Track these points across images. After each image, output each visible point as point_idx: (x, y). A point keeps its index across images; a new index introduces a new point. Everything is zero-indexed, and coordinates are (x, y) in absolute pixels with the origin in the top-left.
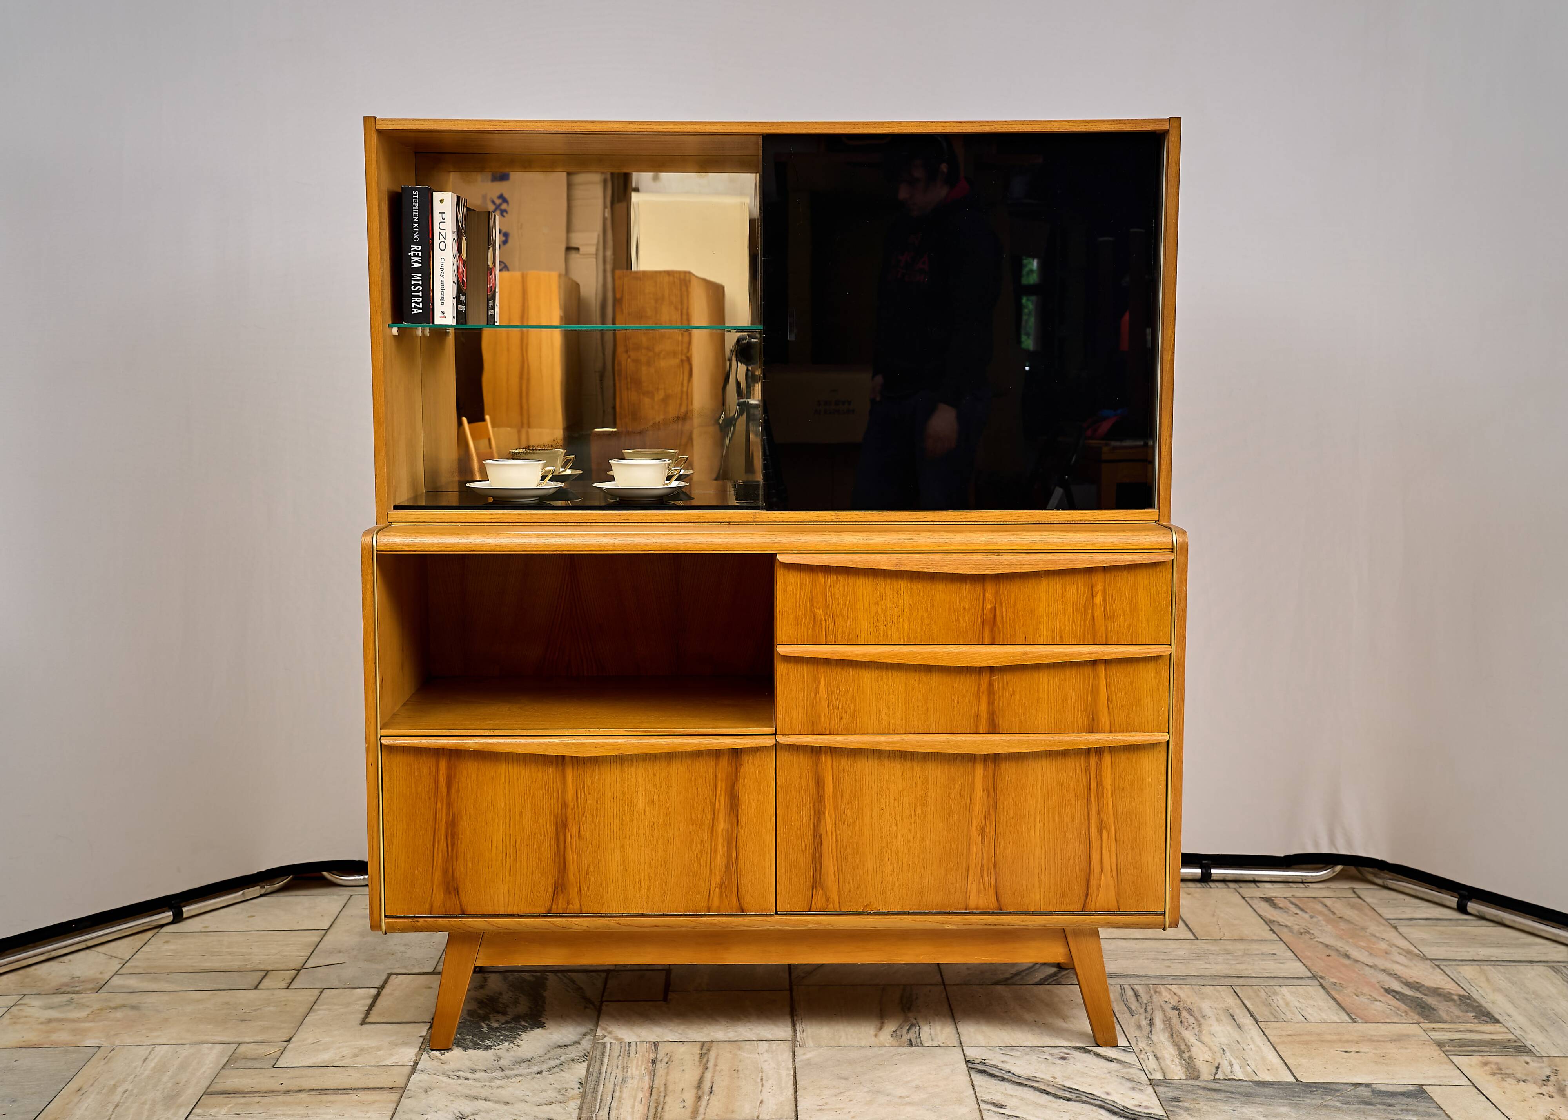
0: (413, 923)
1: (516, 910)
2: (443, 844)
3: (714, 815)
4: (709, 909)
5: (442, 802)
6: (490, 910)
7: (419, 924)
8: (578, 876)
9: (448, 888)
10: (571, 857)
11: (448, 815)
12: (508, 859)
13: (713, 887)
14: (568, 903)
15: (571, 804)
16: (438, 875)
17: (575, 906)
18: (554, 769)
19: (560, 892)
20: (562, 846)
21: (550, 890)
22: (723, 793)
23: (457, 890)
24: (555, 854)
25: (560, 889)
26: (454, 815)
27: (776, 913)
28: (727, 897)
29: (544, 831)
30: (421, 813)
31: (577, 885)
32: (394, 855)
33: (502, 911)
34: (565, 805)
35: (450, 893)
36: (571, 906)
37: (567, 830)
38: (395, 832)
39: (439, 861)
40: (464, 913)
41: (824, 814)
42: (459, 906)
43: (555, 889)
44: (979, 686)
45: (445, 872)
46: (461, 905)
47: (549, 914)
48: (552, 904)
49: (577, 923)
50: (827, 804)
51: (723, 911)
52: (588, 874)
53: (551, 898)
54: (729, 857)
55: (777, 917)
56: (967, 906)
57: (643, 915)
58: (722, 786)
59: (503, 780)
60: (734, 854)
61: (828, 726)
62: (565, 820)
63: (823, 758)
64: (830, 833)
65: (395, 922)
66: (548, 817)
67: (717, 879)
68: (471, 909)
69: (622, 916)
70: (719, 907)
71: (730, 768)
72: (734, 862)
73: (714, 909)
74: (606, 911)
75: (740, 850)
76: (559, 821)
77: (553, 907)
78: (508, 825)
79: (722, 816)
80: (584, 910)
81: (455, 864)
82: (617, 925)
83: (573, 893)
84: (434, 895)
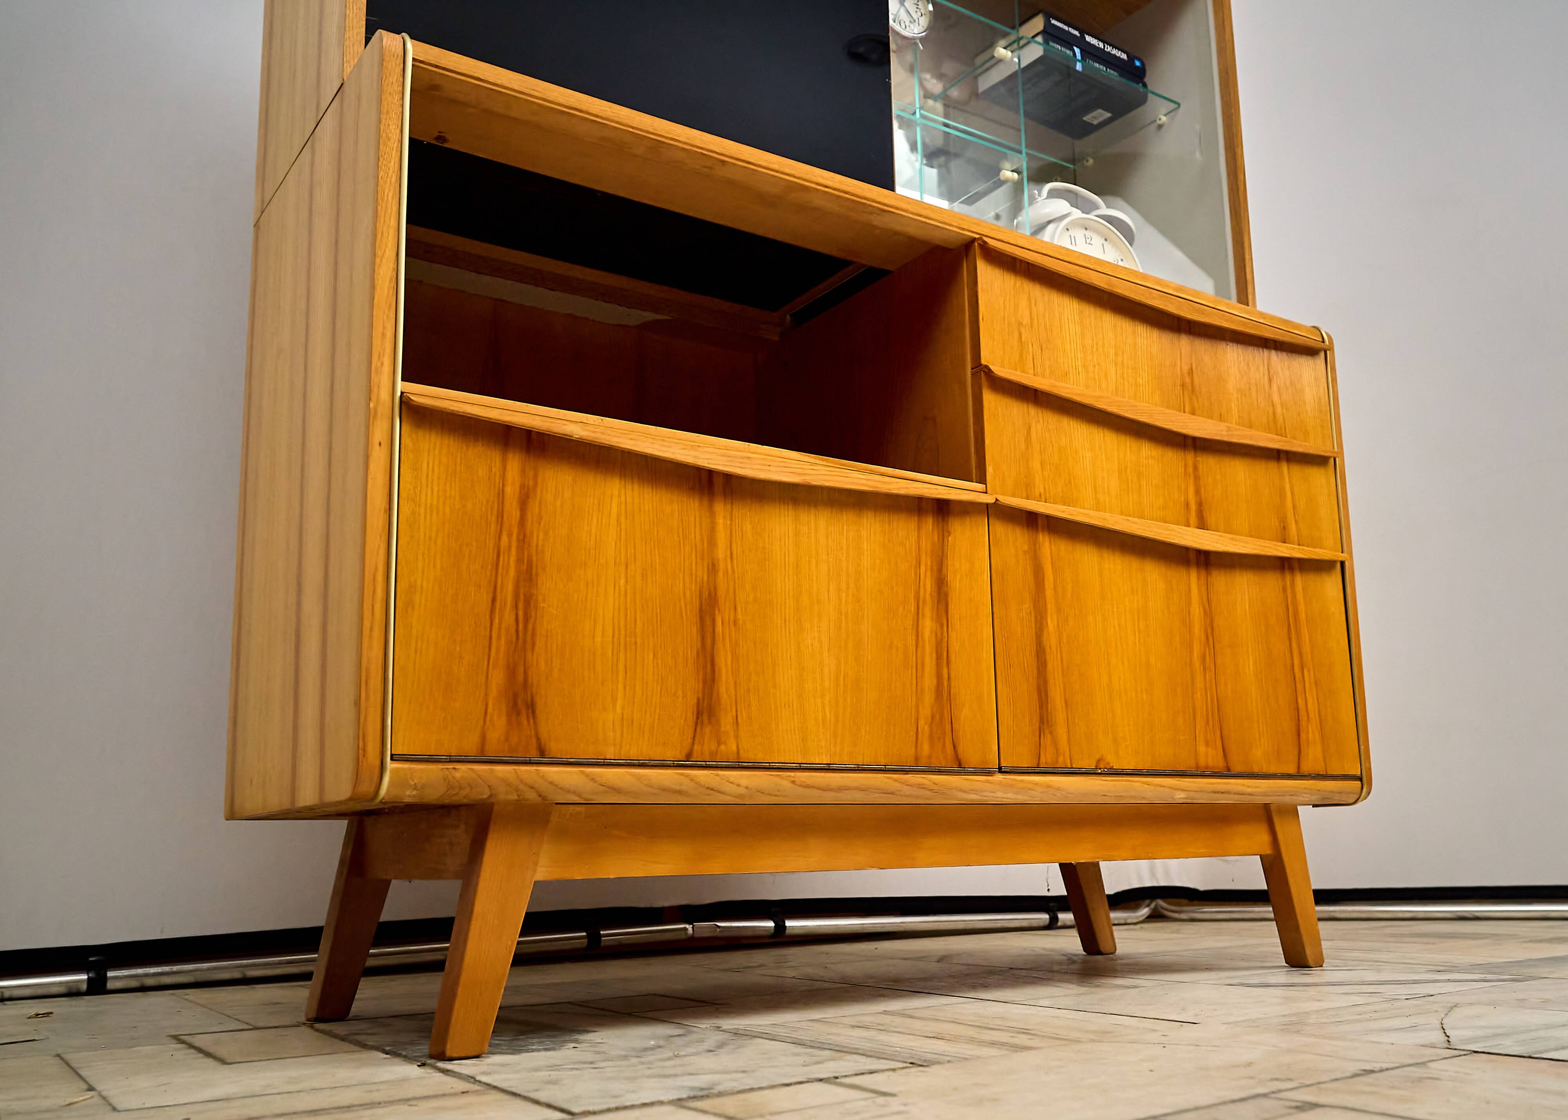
0: (446, 772)
1: (633, 753)
2: (509, 617)
3: (918, 608)
4: (917, 759)
5: (510, 535)
6: (590, 753)
7: (458, 775)
8: (733, 692)
9: (515, 703)
10: (724, 660)
11: (519, 561)
12: (622, 655)
13: (922, 722)
14: (719, 743)
15: (721, 567)
16: (498, 677)
17: (729, 749)
18: (697, 504)
19: (706, 721)
20: (709, 641)
21: (691, 718)
22: (929, 573)
23: (531, 707)
24: (698, 653)
25: (705, 717)
26: (530, 563)
27: (1000, 770)
28: (939, 738)
29: (681, 609)
30: (470, 552)
31: (731, 709)
32: (414, 631)
33: (610, 753)
34: (713, 568)
35: (519, 714)
36: (723, 747)
37: (717, 611)
38: (419, 582)
39: (500, 647)
40: (543, 758)
41: (1046, 620)
42: (534, 741)
43: (699, 714)
44: (1186, 466)
45: (511, 671)
46: (538, 739)
47: (686, 763)
48: (693, 744)
49: (731, 780)
50: (1049, 606)
51: (935, 763)
52: (748, 690)
53: (691, 731)
54: (939, 676)
55: (999, 777)
56: (1197, 764)
57: (828, 768)
58: (926, 561)
59: (615, 510)
60: (945, 671)
61: (1042, 491)
62: (713, 594)
63: (1041, 537)
64: (1054, 649)
65: (410, 769)
66: (687, 585)
67: (926, 711)
68: (555, 748)
69: (800, 768)
70: (930, 757)
71: (936, 537)
72: (945, 683)
73: (924, 761)
74: (777, 758)
75: (953, 666)
76: (706, 594)
77: (696, 747)
78: (623, 593)
79: (928, 612)
80: (744, 756)
81: (529, 655)
82: (792, 785)
83: (726, 722)
84: (488, 718)
